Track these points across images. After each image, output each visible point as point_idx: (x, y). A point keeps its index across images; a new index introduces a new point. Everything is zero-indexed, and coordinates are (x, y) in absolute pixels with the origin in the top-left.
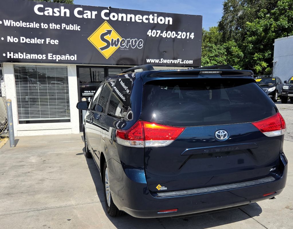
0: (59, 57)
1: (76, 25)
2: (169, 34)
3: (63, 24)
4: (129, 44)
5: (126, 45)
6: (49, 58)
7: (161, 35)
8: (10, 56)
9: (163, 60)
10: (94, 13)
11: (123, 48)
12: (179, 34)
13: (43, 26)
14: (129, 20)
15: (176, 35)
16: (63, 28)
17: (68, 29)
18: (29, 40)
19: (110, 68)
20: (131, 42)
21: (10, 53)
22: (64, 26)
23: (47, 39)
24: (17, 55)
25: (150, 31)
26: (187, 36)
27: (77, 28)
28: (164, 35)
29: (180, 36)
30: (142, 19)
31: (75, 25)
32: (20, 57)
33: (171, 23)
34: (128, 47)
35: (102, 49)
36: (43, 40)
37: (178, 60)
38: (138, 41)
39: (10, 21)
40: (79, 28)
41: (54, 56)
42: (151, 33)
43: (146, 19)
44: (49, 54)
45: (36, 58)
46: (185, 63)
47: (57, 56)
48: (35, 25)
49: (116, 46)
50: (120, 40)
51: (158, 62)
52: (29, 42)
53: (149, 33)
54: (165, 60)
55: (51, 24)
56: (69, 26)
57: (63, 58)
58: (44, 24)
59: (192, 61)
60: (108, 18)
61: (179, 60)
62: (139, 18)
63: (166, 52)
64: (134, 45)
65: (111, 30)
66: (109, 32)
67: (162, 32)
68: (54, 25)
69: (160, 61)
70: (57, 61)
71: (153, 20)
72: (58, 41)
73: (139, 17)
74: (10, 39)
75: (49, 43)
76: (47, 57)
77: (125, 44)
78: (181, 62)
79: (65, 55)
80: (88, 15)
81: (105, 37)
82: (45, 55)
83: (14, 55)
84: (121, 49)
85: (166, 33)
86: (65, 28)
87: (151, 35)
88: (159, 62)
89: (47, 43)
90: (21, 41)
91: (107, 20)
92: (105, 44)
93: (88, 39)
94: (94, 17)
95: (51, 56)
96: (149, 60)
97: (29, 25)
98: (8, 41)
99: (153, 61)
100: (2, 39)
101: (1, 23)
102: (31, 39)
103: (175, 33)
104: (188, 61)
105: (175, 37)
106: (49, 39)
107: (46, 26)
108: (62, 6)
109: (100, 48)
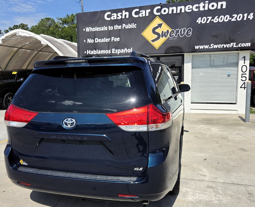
0: (119, 51)
2: (222, 18)
3: (123, 25)
4: (178, 34)
5: (175, 35)
6: (113, 52)
7: (212, 20)
8: (89, 53)
9: (213, 45)
10: (148, 11)
11: (172, 38)
12: (234, 16)
13: (110, 28)
14: (178, 12)
15: (231, 19)
16: (123, 28)
17: (127, 28)
18: (101, 40)
19: (161, 57)
21: (89, 51)
23: (112, 38)
24: (92, 51)
25: (200, 18)
26: (243, 17)
27: (133, 26)
28: (216, 20)
29: (235, 19)
30: (192, 8)
31: (132, 24)
32: (94, 53)
33: (224, 7)
34: (176, 36)
35: (153, 41)
36: (109, 39)
37: (231, 44)
38: (187, 30)
39: (89, 28)
40: (136, 26)
41: (116, 50)
42: (201, 20)
43: (196, 8)
44: (113, 49)
45: (104, 53)
46: (240, 46)
48: (104, 28)
49: (166, 37)
50: (170, 31)
51: (207, 48)
52: (100, 42)
53: (199, 21)
54: (216, 45)
55: (115, 26)
56: (128, 25)
57: (123, 51)
58: (110, 26)
59: (250, 44)
60: (159, 14)
61: (233, 43)
62: (189, 8)
63: (216, 37)
64: (182, 34)
65: (162, 24)
66: (160, 25)
67: (213, 18)
68: (117, 26)
69: (210, 46)
70: (118, 54)
71: (204, 7)
72: (119, 39)
74: (90, 41)
75: (113, 40)
76: (111, 51)
78: (235, 45)
79: (124, 49)
80: (143, 13)
81: (156, 31)
84: (170, 39)
85: (218, 18)
86: (125, 28)
87: (201, 22)
88: (209, 48)
90: (96, 42)
91: (158, 16)
92: (156, 36)
93: (142, 34)
94: (147, 15)
96: (197, 46)
97: (101, 29)
98: (88, 42)
99: (202, 47)
100: (85, 41)
101: (84, 30)
102: (102, 39)
103: (228, 16)
104: (244, 44)
105: (229, 20)
106: (114, 38)
107: (112, 28)
108: (124, 10)
109: (151, 41)
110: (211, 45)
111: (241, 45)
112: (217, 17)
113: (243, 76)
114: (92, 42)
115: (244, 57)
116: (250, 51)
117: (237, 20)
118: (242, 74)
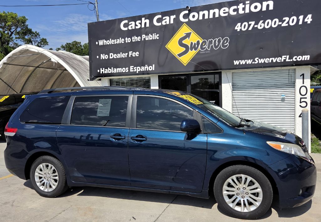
0: (139, 69)
1: (155, 34)
2: (268, 23)
3: (143, 36)
4: (211, 45)
5: (207, 47)
6: (131, 71)
7: (256, 26)
8: (103, 72)
9: (258, 60)
10: (173, 17)
11: (204, 51)
12: (285, 20)
13: (127, 40)
14: (211, 16)
15: (281, 23)
16: (143, 40)
17: (148, 39)
18: (116, 56)
19: (193, 76)
20: (213, 42)
21: (102, 69)
22: (144, 38)
23: (130, 52)
24: (107, 70)
25: (239, 24)
27: (156, 37)
28: (261, 26)
29: (286, 23)
30: (228, 11)
31: (153, 34)
32: (109, 72)
33: (271, 8)
35: (180, 55)
36: (127, 54)
37: (283, 57)
38: (222, 40)
39: (103, 40)
40: (158, 37)
41: (135, 68)
42: (241, 26)
43: (234, 10)
44: (131, 67)
45: (121, 72)
46: (294, 60)
48: (120, 41)
49: (195, 50)
50: (201, 42)
51: (250, 63)
53: (238, 27)
54: (262, 59)
55: (133, 37)
56: (148, 36)
57: (143, 69)
58: (128, 38)
59: (309, 56)
60: (187, 20)
61: (286, 56)
62: (224, 12)
63: (262, 48)
64: (217, 45)
66: (188, 35)
67: (257, 23)
68: (136, 38)
69: (254, 61)
70: (137, 72)
71: (244, 9)
72: (138, 54)
73: (225, 10)
74: (103, 57)
75: (131, 55)
76: (129, 69)
77: (207, 45)
78: (289, 59)
79: (144, 66)
80: (167, 20)
82: (128, 68)
83: (105, 71)
84: (201, 53)
85: (264, 23)
87: (241, 30)
88: (252, 62)
89: (130, 56)
90: (111, 58)
91: (186, 22)
92: (184, 49)
93: (166, 46)
95: (133, 69)
96: (237, 61)
97: (116, 41)
98: (101, 59)
99: (243, 62)
100: (98, 57)
101: (97, 43)
102: (118, 54)
103: (277, 20)
104: (301, 57)
106: (132, 52)
107: (129, 40)
108: (143, 17)
109: (178, 55)
110: (256, 59)
111: (296, 58)
112: (261, 21)
113: (301, 101)
115: (303, 75)
117: (289, 24)
118: (301, 98)
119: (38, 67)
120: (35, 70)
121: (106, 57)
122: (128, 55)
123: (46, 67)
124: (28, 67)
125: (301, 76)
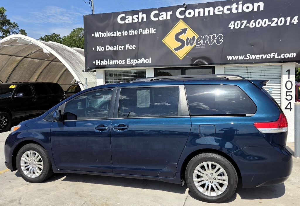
1: (152, 28)
2: (259, 22)
3: (140, 29)
4: (206, 41)
5: (202, 43)
6: (128, 63)
7: (248, 25)
8: (98, 63)
9: (249, 56)
10: (170, 13)
11: (199, 46)
12: (274, 20)
13: (124, 34)
14: (206, 14)
15: (270, 23)
16: (140, 33)
17: (145, 33)
18: (113, 48)
19: (187, 69)
20: (208, 38)
21: (98, 61)
22: (141, 31)
24: (103, 61)
25: (232, 23)
27: (152, 31)
28: (252, 25)
30: (222, 10)
31: (150, 29)
32: (105, 64)
33: (262, 9)
34: (204, 44)
35: (176, 49)
36: (123, 47)
37: (272, 54)
38: (216, 37)
39: (99, 33)
40: (155, 31)
41: (132, 60)
42: (234, 24)
43: (228, 9)
44: (128, 59)
45: (117, 64)
47: (134, 60)
48: (118, 34)
49: (191, 45)
50: (196, 38)
51: (242, 59)
52: (112, 50)
53: (231, 25)
54: (253, 56)
55: (130, 31)
56: (145, 30)
57: (140, 61)
58: (125, 31)
59: (295, 54)
60: (183, 17)
61: (274, 53)
63: (253, 46)
64: (211, 41)
65: (187, 29)
66: (184, 31)
67: (249, 22)
68: (132, 31)
69: (246, 57)
70: (134, 65)
71: (237, 9)
72: (135, 47)
73: (219, 9)
74: (99, 49)
75: (128, 48)
76: (126, 62)
77: (202, 41)
78: (277, 56)
79: (141, 59)
80: (164, 16)
81: (180, 37)
82: (124, 60)
83: (101, 62)
85: (255, 22)
86: (142, 33)
87: (234, 27)
88: (244, 58)
90: (107, 50)
91: (182, 19)
92: (180, 44)
93: (162, 41)
94: (169, 18)
95: (129, 61)
96: (230, 57)
97: (113, 34)
98: (97, 50)
99: (235, 58)
100: (94, 49)
101: (93, 35)
103: (267, 20)
104: (288, 54)
105: (268, 25)
106: (128, 45)
107: (126, 33)
108: (140, 12)
109: (174, 49)
110: (247, 55)
111: (283, 56)
112: (253, 21)
113: (287, 95)
114: (102, 50)
115: (289, 71)
116: (296, 63)
118: (287, 92)
119: (26, 57)
120: (22, 60)
121: (103, 49)
122: (125, 48)
123: (34, 57)
124: (16, 57)
125: (287, 72)
